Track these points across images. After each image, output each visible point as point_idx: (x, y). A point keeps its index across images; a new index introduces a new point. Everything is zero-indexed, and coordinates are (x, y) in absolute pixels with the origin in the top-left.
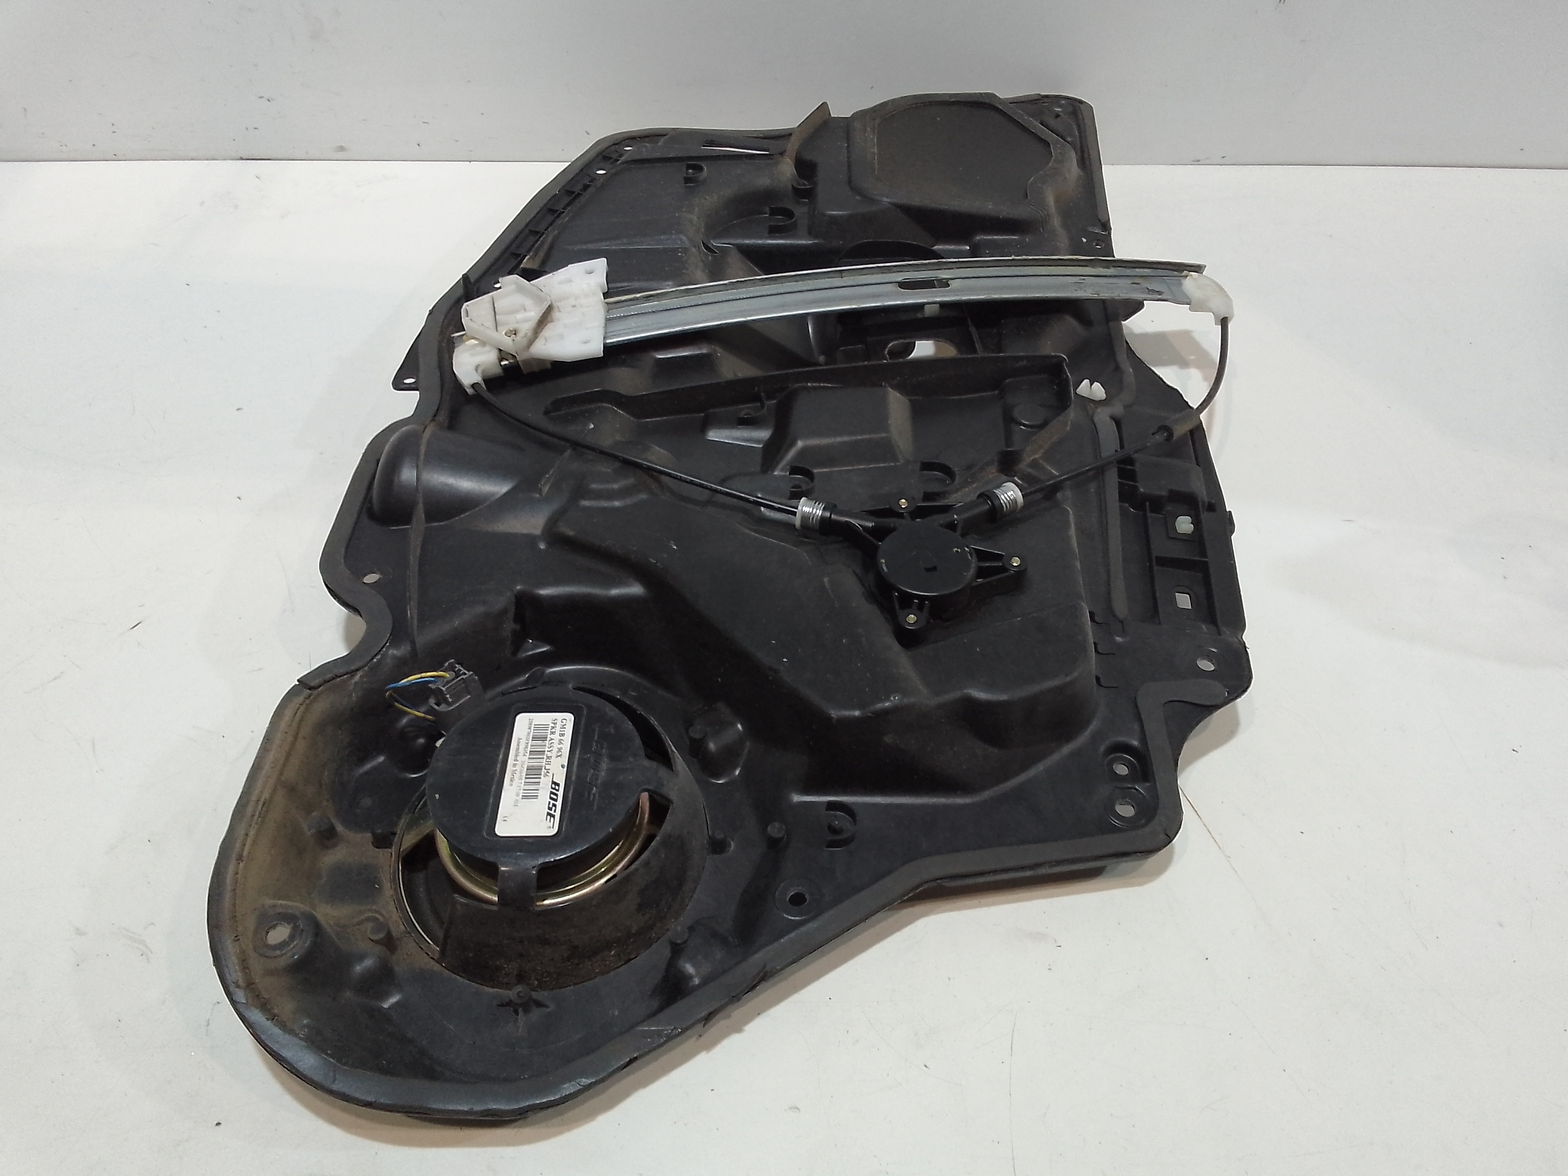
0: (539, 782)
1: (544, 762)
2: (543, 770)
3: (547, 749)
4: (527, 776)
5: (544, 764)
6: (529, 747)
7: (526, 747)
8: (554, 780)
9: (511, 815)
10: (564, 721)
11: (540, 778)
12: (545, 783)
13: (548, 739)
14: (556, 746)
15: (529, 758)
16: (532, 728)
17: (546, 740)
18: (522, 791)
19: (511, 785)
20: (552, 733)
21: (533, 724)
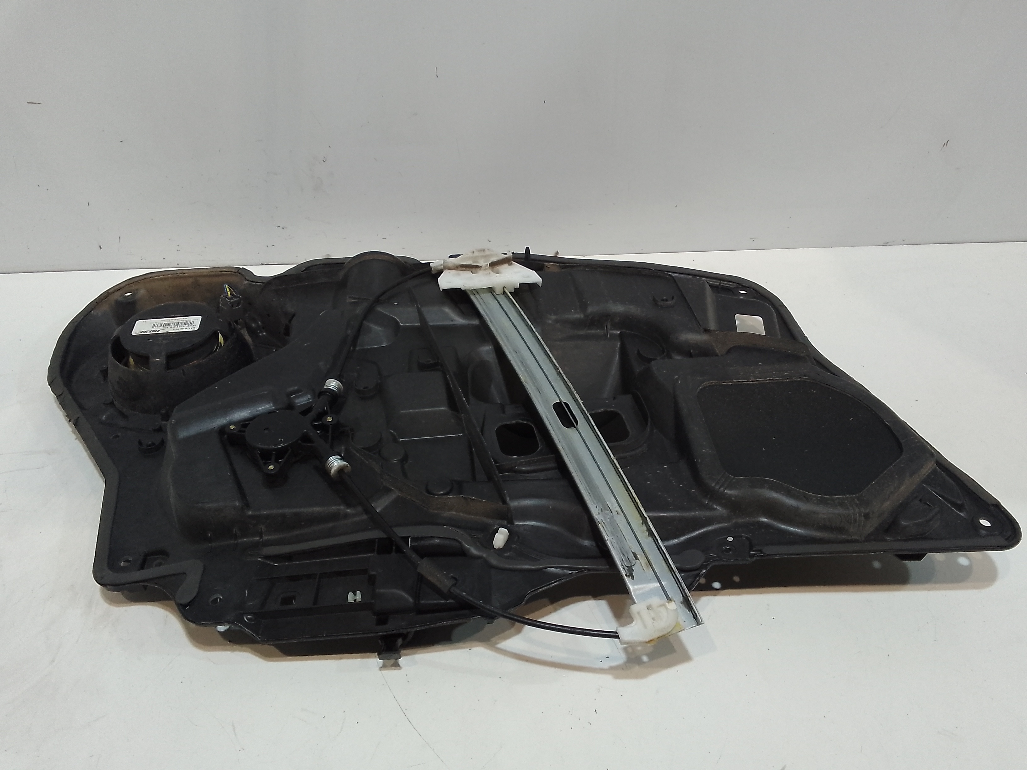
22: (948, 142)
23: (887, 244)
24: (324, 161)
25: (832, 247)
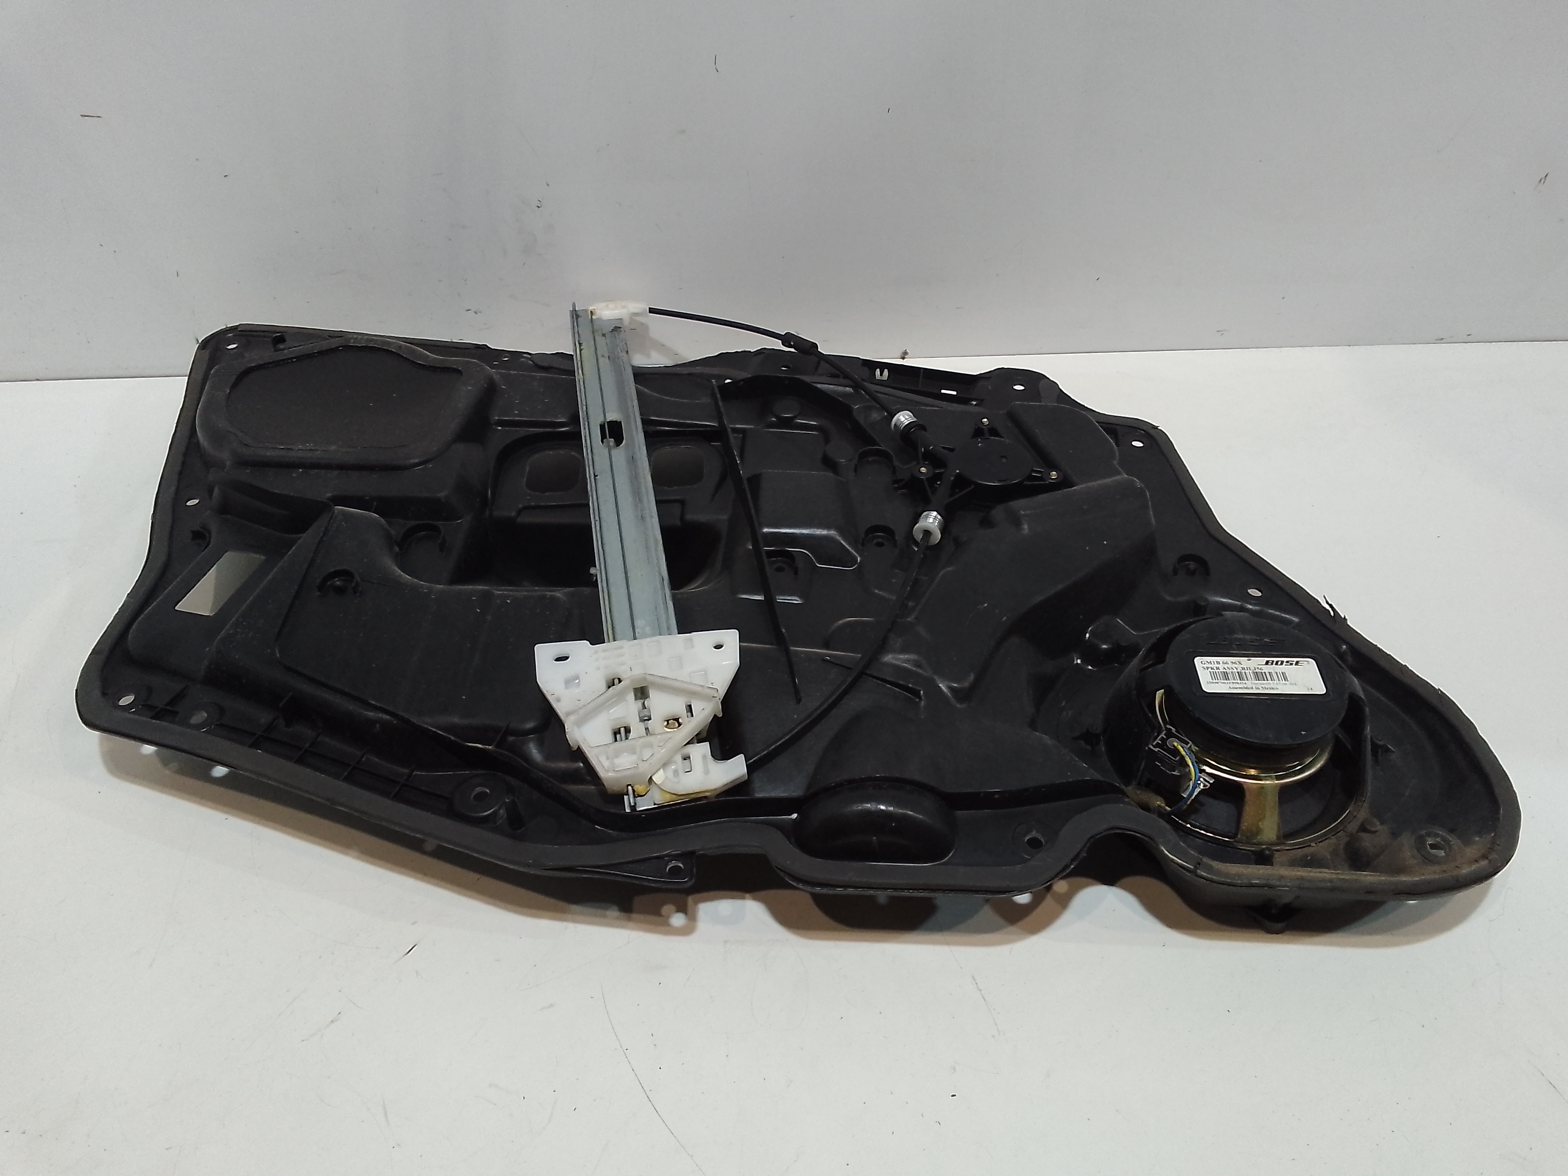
0: (1269, 673)
1: (1248, 671)
2: (1256, 671)
3: (1235, 670)
4: (1265, 679)
5: (1251, 671)
6: (1236, 681)
7: (1238, 683)
8: (1264, 664)
9: (1305, 686)
10: (1203, 663)
11: (1265, 673)
12: (1267, 669)
13: (1225, 670)
14: (1230, 665)
15: (1248, 680)
16: (1217, 681)
17: (1226, 672)
18: (1281, 682)
19: (1277, 689)
20: (1219, 669)
21: (1211, 681)
22: (1546, 176)
23: (1441, 340)
24: (538, 207)
25: (1350, 346)
